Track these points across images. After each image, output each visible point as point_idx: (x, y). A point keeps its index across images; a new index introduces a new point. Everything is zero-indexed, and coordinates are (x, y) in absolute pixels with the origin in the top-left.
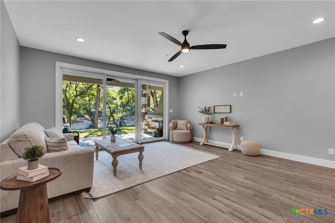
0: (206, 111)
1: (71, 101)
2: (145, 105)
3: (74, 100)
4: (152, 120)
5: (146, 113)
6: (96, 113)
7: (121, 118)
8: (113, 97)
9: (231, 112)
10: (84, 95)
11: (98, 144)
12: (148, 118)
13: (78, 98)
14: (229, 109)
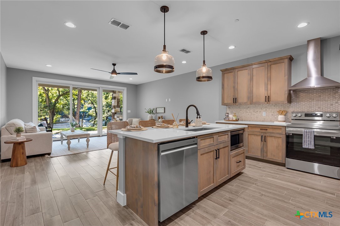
0: (151, 112)
1: (53, 101)
2: (115, 106)
3: (57, 100)
4: (119, 119)
5: (115, 113)
6: (77, 113)
7: (107, 118)
9: (165, 112)
10: (67, 95)
11: (62, 134)
12: (117, 117)
13: (61, 97)
14: (164, 110)
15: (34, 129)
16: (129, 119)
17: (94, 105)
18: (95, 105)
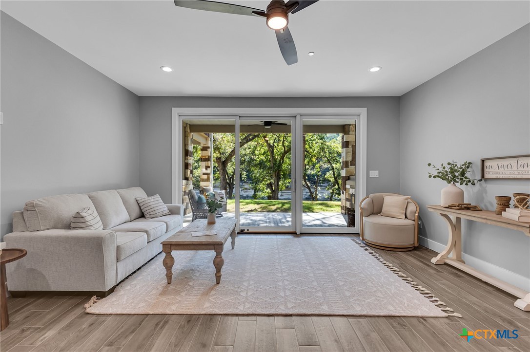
0: (455, 174)
2: (347, 162)
5: (349, 177)
8: (338, 153)
12: (351, 187)
15: (77, 220)
16: (371, 195)
17: (331, 164)
18: (334, 165)
